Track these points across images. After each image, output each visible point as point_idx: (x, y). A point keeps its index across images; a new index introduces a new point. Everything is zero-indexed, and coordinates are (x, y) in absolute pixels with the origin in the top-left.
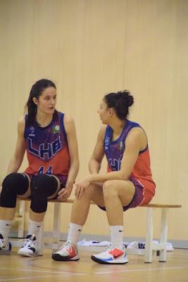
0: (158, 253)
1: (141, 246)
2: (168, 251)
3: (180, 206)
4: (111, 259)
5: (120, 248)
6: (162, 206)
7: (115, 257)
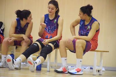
0: (99, 71)
1: (91, 68)
2: (103, 71)
3: (108, 52)
4: (76, 73)
5: (80, 68)
6: (101, 51)
7: (78, 72)
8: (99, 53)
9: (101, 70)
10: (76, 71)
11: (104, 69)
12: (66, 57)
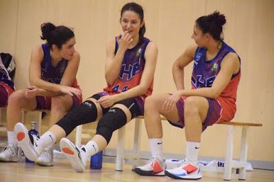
0: (238, 171)
1: (220, 165)
2: (247, 171)
3: (261, 125)
4: (184, 175)
5: (194, 164)
6: (243, 124)
7: (189, 173)
8: (240, 128)
9: (242, 168)
10: (185, 172)
11: (249, 167)
12: (161, 137)
